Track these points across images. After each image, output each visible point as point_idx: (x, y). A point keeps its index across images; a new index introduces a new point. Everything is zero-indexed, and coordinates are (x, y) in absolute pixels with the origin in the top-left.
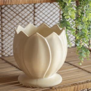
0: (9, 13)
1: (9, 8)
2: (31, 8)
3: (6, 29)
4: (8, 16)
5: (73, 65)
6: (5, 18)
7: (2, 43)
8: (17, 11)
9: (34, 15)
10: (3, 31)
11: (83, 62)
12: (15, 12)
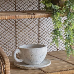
0: (21, 25)
1: (21, 22)
2: (36, 22)
3: (19, 36)
4: (20, 27)
5: (64, 60)
6: (18, 29)
7: (16, 46)
8: (27, 24)
9: (38, 26)
10: (17, 38)
11: (69, 57)
12: (25, 25)
